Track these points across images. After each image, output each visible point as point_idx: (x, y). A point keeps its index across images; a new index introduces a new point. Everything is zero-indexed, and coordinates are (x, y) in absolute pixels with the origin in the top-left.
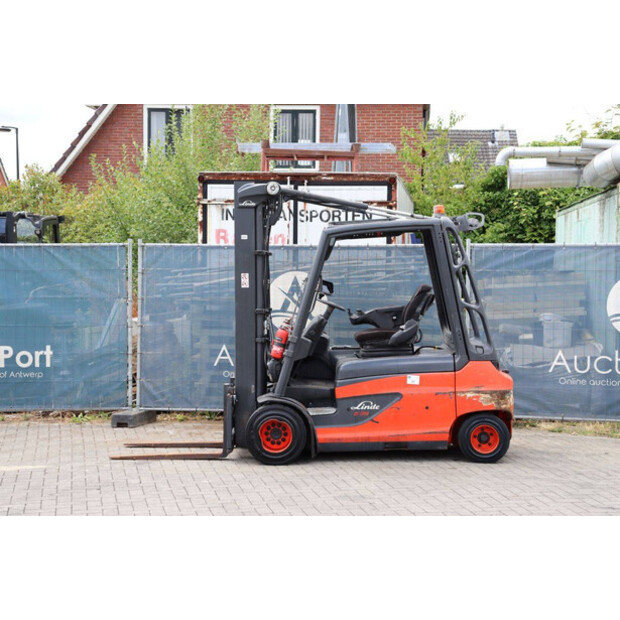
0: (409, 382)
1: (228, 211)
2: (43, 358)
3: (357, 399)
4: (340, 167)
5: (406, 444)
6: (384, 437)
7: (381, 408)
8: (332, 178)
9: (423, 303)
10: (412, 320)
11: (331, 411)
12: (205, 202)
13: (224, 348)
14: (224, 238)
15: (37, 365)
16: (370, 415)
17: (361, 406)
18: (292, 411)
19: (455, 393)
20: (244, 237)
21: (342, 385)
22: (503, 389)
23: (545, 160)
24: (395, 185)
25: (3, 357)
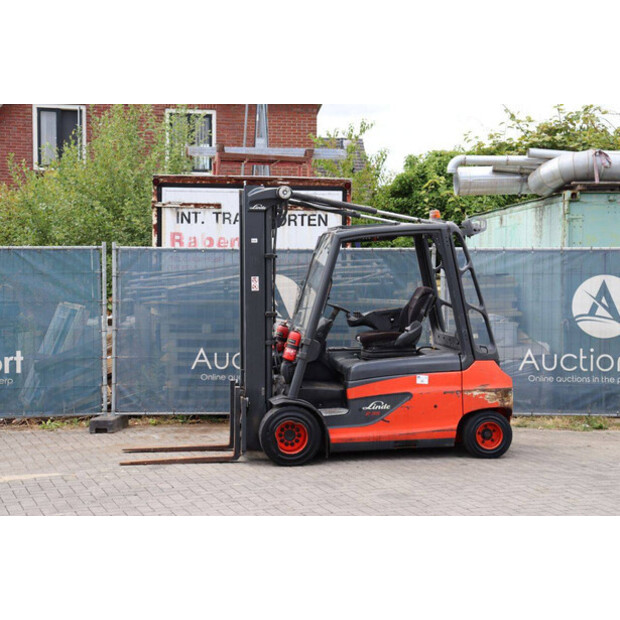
0: (419, 381)
1: (183, 214)
2: (13, 364)
3: (368, 400)
5: (415, 442)
6: (394, 436)
7: (391, 408)
8: (288, 183)
9: (426, 305)
10: (417, 322)
11: (344, 411)
12: (159, 205)
13: (202, 351)
14: (179, 241)
15: (7, 371)
16: (381, 415)
17: (372, 406)
18: (307, 412)
19: (462, 391)
20: (254, 240)
21: (353, 385)
22: (507, 387)
23: (490, 169)
24: (350, 190)
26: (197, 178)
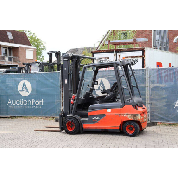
0: (108, 111)
3: (93, 116)
6: (101, 127)
7: (100, 119)
8: (126, 50)
11: (87, 119)
15: (40, 104)
16: (97, 121)
17: (94, 118)
18: (75, 119)
19: (121, 114)
20: (65, 69)
21: (89, 111)
22: (135, 114)
24: (145, 51)
25: (33, 102)
26: (103, 51)
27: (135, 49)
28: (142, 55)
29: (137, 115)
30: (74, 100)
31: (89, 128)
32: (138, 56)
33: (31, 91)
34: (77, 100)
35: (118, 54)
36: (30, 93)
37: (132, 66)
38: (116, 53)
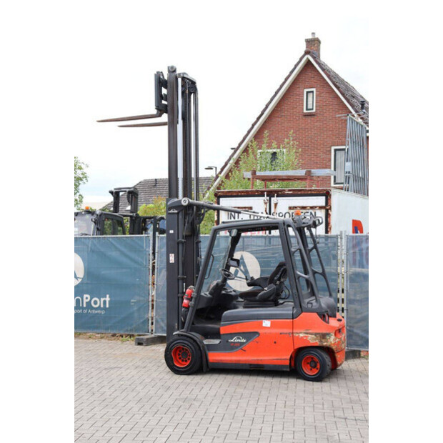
0: (264, 325)
1: (231, 214)
2: (105, 302)
3: (232, 335)
4: (297, 186)
5: (262, 366)
6: (248, 360)
7: (247, 341)
8: (291, 192)
10: (272, 284)
11: (217, 342)
15: (102, 306)
16: (240, 346)
17: (235, 340)
18: (192, 341)
19: (293, 333)
20: (171, 232)
21: (223, 325)
22: (324, 332)
24: (330, 196)
25: (85, 301)
26: (239, 192)
27: (309, 192)
28: (324, 204)
29: (328, 334)
30: (190, 299)
31: (221, 360)
32: (316, 207)
33: (82, 277)
34: (196, 299)
35: (274, 200)
36: (80, 280)
37: (313, 230)
38: (268, 198)
